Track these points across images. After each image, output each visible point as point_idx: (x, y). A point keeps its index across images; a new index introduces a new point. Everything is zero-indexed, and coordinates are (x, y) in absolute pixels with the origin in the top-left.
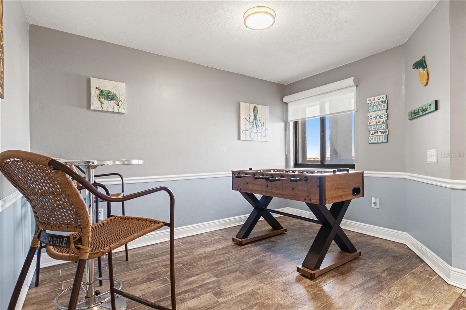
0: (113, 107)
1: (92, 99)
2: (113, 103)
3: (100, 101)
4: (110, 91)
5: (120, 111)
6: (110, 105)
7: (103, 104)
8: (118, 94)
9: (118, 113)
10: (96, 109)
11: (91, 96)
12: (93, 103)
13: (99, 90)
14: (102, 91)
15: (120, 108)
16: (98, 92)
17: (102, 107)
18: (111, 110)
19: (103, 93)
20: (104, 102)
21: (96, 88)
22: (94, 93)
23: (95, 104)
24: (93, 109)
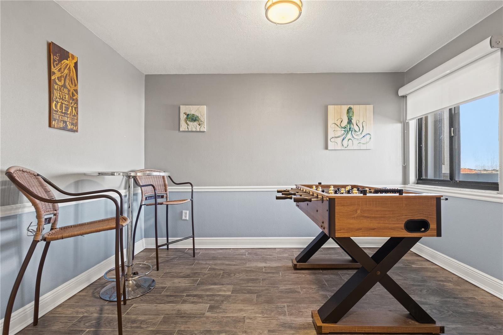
0: (196, 127)
1: (181, 122)
2: (196, 123)
3: (187, 123)
4: (194, 114)
5: (201, 130)
6: (193, 125)
7: (189, 125)
8: (199, 116)
9: (200, 132)
10: (184, 130)
11: (181, 120)
12: (181, 126)
13: (186, 114)
14: (188, 115)
15: (201, 127)
16: (185, 116)
17: (188, 128)
18: (194, 130)
19: (189, 117)
20: (189, 124)
21: (184, 113)
22: (183, 117)
23: (183, 127)
24: (182, 130)
